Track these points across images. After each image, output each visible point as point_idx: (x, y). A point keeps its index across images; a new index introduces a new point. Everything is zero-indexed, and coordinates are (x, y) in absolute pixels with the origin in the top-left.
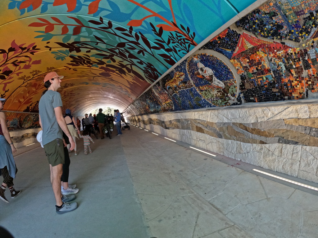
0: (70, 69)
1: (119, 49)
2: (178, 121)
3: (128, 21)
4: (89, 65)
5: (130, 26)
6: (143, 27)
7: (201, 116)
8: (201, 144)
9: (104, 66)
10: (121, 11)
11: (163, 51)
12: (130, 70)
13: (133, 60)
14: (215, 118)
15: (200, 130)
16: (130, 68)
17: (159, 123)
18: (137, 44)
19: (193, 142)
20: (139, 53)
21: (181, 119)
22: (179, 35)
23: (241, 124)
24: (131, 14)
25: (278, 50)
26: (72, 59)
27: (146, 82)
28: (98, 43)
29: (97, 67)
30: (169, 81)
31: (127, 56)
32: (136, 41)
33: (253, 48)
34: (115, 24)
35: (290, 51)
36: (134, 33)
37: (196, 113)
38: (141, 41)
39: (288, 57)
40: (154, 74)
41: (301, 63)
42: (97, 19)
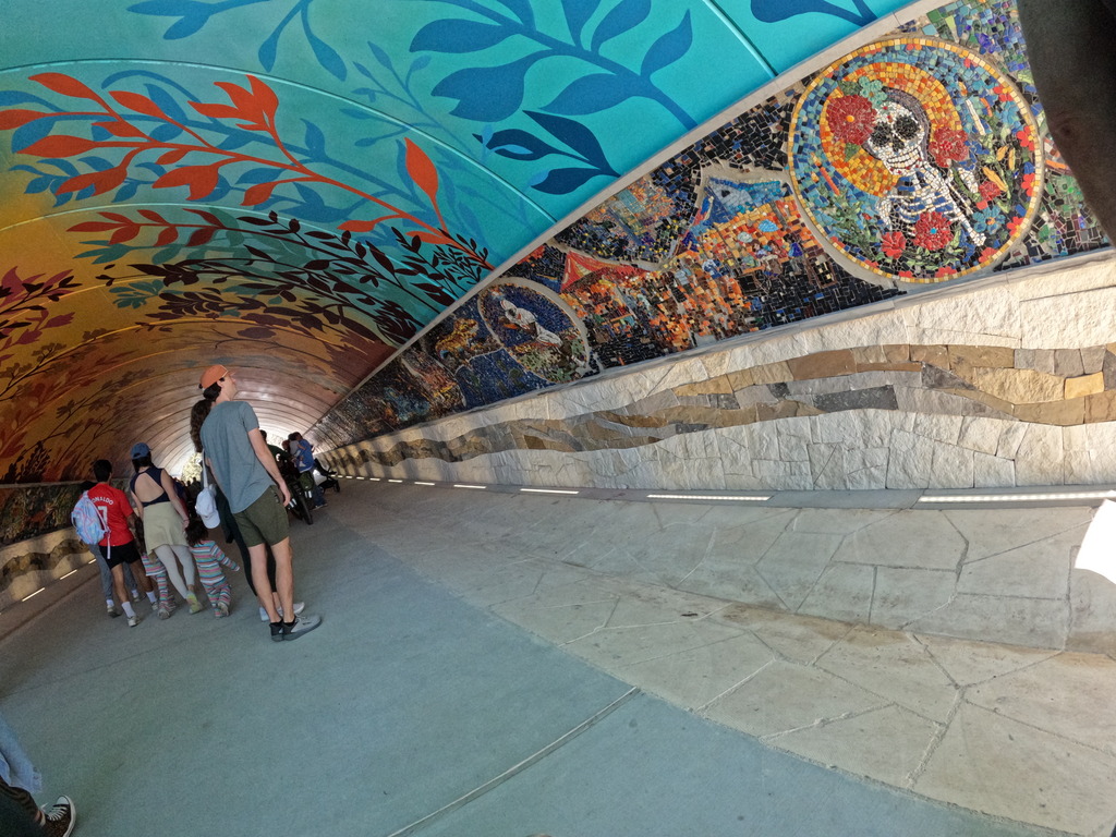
0: (152, 327)
1: (309, 273)
2: (481, 432)
3: (341, 222)
4: (211, 311)
5: (344, 231)
6: (375, 232)
7: (530, 412)
8: (545, 477)
9: (260, 311)
10: (326, 204)
11: (422, 278)
12: (333, 319)
13: (347, 295)
14: (560, 409)
15: (535, 444)
16: (338, 314)
17: (430, 450)
18: (360, 263)
19: (527, 478)
20: (364, 280)
21: (489, 426)
22: (455, 250)
23: (608, 412)
24: (349, 211)
25: (631, 277)
26: (164, 302)
27: (383, 343)
28: (251, 261)
29: (237, 315)
30: (442, 339)
31: (332, 288)
32: (358, 258)
33: (591, 275)
34: (306, 225)
35: (649, 276)
36: (352, 243)
37: (519, 405)
38: (369, 258)
39: (648, 286)
40: (404, 324)
41: (670, 292)
42: (264, 215)
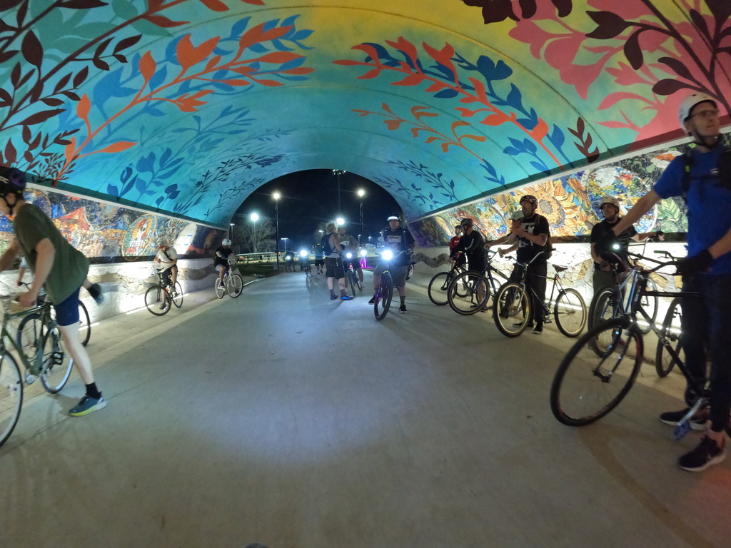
5: (81, 98)
24: (100, 107)
